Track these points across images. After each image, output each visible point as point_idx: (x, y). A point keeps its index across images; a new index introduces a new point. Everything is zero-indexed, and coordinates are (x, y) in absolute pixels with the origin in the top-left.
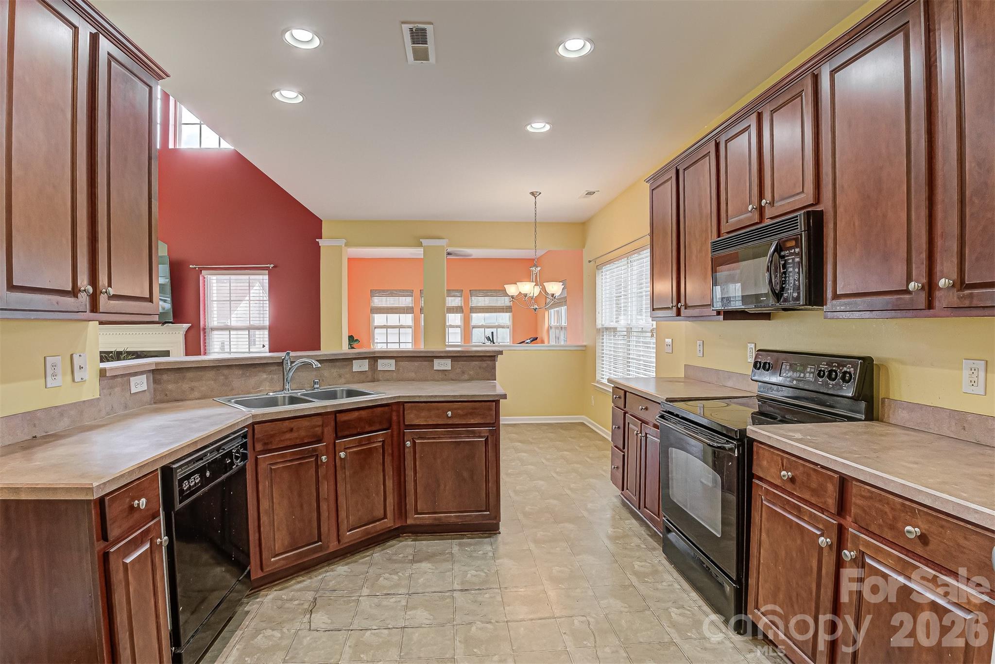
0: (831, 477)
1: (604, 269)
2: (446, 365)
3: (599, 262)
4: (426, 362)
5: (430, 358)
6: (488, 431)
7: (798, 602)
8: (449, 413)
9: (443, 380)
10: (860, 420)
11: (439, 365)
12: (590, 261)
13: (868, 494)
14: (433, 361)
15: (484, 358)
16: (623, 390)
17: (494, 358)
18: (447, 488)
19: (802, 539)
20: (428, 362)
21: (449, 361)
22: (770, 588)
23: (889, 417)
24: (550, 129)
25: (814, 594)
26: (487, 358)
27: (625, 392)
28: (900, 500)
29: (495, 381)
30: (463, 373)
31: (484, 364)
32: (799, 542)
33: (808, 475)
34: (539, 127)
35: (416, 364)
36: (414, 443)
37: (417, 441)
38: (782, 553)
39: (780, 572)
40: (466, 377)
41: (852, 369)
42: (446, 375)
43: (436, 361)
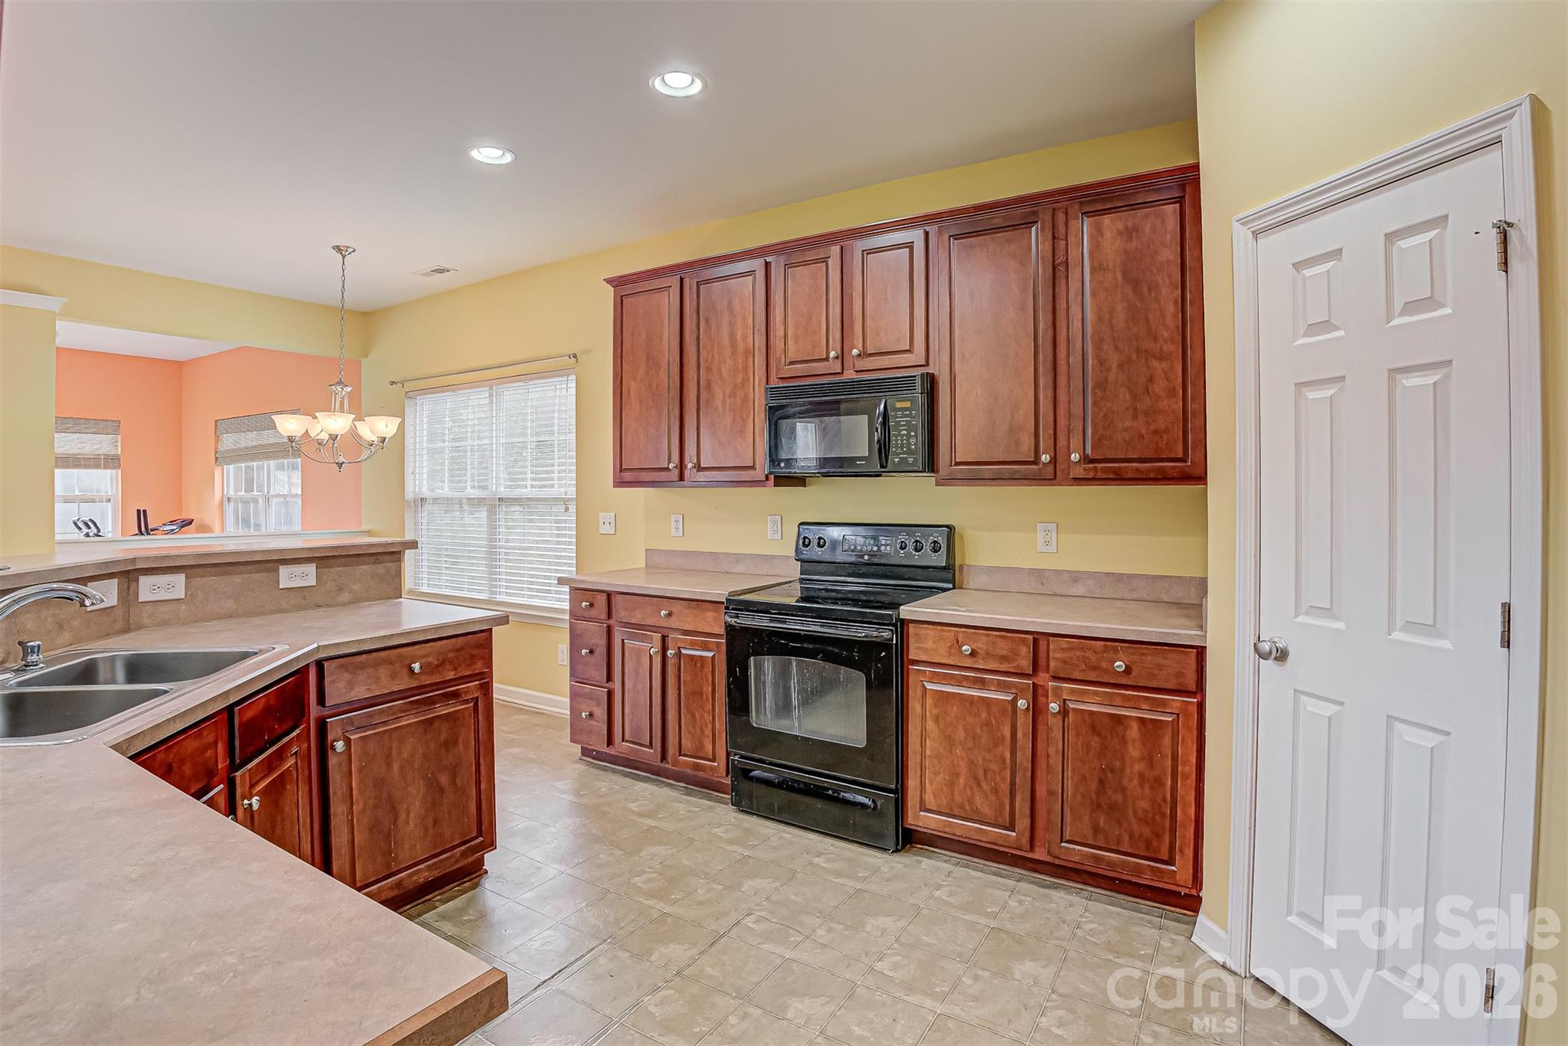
0: (1023, 640)
1: (419, 400)
2: (305, 576)
3: (409, 386)
4: (261, 575)
5: (269, 565)
6: (478, 686)
7: (986, 778)
8: (416, 667)
9: (299, 608)
10: (949, 589)
11: (289, 577)
12: (393, 383)
13: (1069, 646)
14: (277, 571)
15: (381, 558)
16: (603, 591)
17: (398, 556)
18: (412, 815)
19: (989, 711)
20: (265, 574)
21: (311, 569)
22: (944, 779)
23: (968, 583)
24: (510, 162)
25: (1008, 761)
26: (387, 557)
27: (609, 595)
28: (1102, 643)
29: (400, 600)
30: (340, 589)
31: (381, 569)
32: (984, 715)
33: (994, 643)
34: (489, 155)
35: (237, 579)
36: (348, 741)
37: (351, 737)
38: (960, 734)
39: (957, 756)
40: (346, 596)
41: (940, 538)
42: (304, 597)
43: (284, 571)
